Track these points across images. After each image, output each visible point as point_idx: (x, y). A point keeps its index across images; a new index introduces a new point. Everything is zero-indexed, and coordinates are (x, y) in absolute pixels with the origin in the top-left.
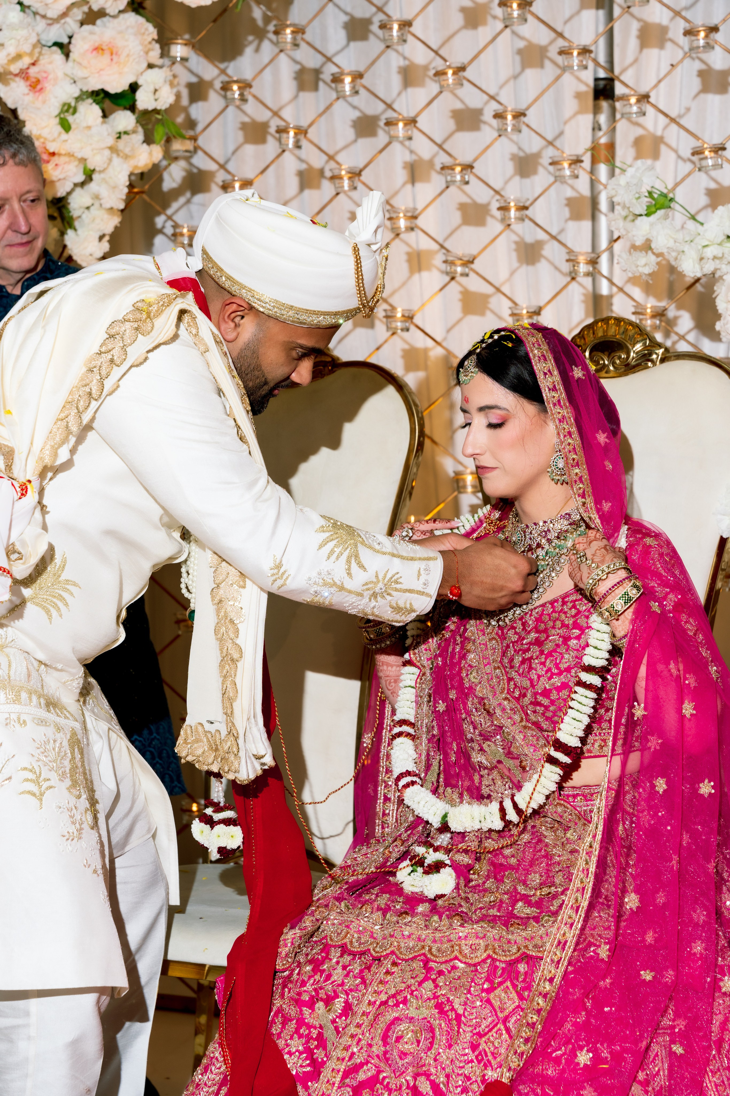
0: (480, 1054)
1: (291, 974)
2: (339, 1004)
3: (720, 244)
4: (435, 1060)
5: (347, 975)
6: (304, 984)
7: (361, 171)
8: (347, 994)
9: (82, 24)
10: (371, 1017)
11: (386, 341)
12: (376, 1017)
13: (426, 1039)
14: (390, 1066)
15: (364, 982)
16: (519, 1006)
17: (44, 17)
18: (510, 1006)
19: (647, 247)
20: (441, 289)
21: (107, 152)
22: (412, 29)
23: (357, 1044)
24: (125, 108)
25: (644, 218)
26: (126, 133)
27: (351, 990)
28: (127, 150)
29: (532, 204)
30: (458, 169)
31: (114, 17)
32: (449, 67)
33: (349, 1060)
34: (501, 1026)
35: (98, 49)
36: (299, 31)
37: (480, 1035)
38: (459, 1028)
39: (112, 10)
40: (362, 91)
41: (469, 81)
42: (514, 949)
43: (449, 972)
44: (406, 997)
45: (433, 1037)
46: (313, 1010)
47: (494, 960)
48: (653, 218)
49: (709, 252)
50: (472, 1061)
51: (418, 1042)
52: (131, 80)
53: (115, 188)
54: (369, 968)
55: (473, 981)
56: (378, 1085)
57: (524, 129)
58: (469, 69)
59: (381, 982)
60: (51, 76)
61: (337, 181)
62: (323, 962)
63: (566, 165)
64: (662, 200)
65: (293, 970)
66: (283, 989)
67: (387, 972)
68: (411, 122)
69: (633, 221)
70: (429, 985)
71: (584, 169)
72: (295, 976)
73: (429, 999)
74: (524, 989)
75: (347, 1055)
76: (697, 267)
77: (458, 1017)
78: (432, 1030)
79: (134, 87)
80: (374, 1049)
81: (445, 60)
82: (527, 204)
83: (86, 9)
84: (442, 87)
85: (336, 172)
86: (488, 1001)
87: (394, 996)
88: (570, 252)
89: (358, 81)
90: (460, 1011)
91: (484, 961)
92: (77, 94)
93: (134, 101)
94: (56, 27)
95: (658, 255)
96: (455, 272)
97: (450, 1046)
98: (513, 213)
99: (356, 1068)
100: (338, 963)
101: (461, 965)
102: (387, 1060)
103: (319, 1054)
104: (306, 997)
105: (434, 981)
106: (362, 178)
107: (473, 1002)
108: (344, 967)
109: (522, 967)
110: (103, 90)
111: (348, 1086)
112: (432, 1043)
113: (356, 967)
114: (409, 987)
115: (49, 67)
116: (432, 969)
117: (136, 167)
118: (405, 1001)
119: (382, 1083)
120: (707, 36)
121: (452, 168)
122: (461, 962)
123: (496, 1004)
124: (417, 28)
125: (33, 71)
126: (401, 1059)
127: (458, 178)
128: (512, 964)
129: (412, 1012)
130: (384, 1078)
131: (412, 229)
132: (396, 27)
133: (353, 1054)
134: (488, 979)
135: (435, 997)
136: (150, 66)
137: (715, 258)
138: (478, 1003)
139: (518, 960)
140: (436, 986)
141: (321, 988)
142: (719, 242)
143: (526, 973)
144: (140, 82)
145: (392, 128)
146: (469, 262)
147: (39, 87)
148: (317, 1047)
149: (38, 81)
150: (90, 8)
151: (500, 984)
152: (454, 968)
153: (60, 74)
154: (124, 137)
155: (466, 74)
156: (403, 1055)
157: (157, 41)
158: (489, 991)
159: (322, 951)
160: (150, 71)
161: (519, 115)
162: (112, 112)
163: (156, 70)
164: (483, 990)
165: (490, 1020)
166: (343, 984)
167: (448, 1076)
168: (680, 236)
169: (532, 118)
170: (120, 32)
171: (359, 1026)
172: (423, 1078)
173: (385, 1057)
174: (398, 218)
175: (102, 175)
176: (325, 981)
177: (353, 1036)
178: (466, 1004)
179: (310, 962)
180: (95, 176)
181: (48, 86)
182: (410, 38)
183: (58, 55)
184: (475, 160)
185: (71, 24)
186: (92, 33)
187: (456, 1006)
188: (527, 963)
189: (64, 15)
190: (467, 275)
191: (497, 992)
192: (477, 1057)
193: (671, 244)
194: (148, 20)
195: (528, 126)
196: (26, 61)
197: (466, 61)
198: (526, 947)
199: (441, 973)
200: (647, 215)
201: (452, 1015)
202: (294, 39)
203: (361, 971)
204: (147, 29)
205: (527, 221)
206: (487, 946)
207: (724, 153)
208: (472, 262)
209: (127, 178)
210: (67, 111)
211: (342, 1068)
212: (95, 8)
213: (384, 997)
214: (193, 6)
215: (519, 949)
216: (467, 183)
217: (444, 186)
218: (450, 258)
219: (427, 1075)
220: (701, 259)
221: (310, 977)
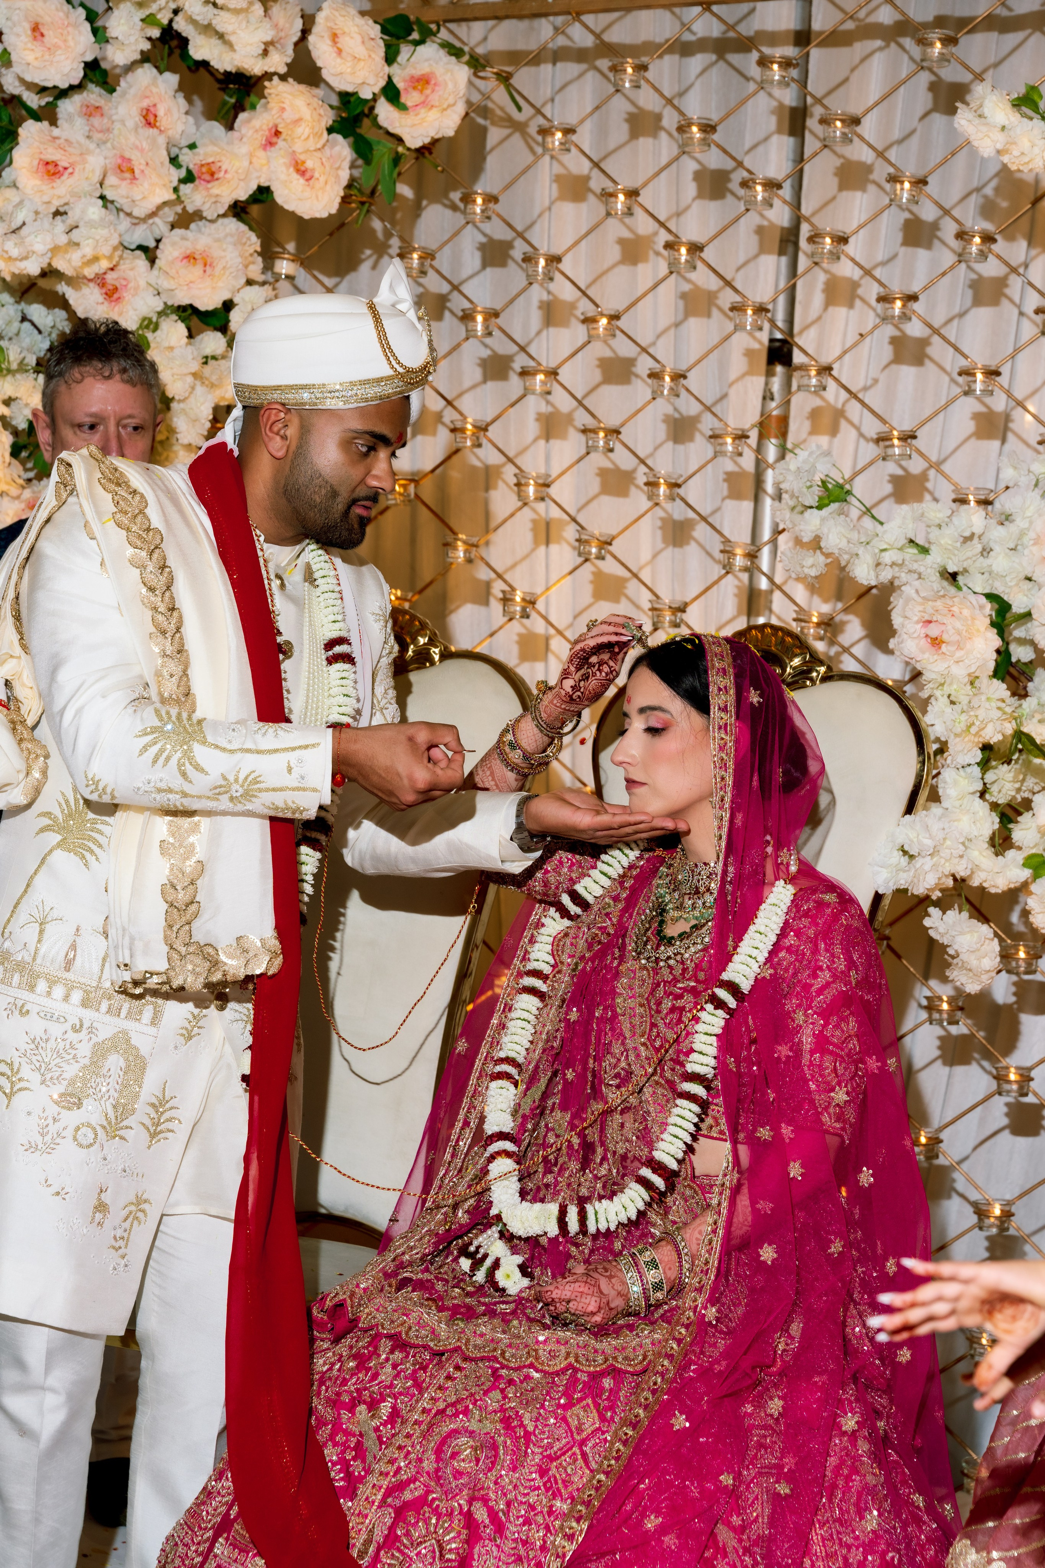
0: (549, 1480)
1: (330, 1369)
2: (385, 1409)
3: (901, 549)
4: (496, 1483)
5: (397, 1376)
6: (345, 1382)
7: (488, 425)
8: (396, 1399)
9: (173, 227)
10: (424, 1427)
11: (501, 628)
12: (431, 1426)
13: (487, 1457)
14: (442, 1486)
15: (418, 1385)
16: (599, 1429)
17: (129, 215)
18: (588, 1429)
19: (816, 544)
20: (571, 573)
21: (190, 379)
22: (560, 266)
23: (405, 1457)
24: (216, 329)
25: (815, 511)
26: (214, 358)
27: (401, 1394)
28: (214, 378)
29: (685, 482)
30: (602, 434)
31: (212, 221)
32: (602, 315)
33: (394, 1475)
34: (576, 1449)
35: (190, 258)
36: (428, 256)
37: (551, 1459)
38: (527, 1447)
39: (209, 214)
40: (496, 333)
41: (623, 332)
42: (600, 1359)
43: (521, 1382)
44: (467, 1407)
45: (496, 1456)
46: (354, 1414)
47: (576, 1370)
48: (825, 512)
49: (887, 558)
50: (538, 1488)
51: (478, 1460)
52: (226, 296)
53: (195, 420)
54: (424, 1368)
55: (548, 1394)
56: (426, 1508)
57: (683, 393)
58: (623, 318)
59: (440, 1388)
60: (131, 285)
61: (459, 435)
62: (369, 1358)
63: (729, 440)
64: (837, 491)
65: (333, 1364)
66: (320, 1387)
67: (449, 1377)
68: (553, 373)
69: (802, 513)
70: (496, 1395)
71: (749, 446)
72: (335, 1373)
73: (495, 1411)
74: (606, 1409)
75: (392, 1469)
76: (872, 573)
77: (527, 1435)
78: (495, 1447)
79: (228, 305)
80: (425, 1464)
81: (597, 306)
82: (680, 481)
83: (179, 209)
84: (590, 336)
85: (459, 425)
86: (564, 1419)
87: (453, 1405)
88: (727, 541)
89: (493, 320)
90: (530, 1428)
91: (564, 1371)
92: (160, 307)
93: (228, 321)
94: (143, 227)
95: (827, 555)
96: (590, 553)
97: (514, 1469)
98: (663, 489)
99: (401, 1486)
100: (387, 1359)
101: (536, 1375)
102: (439, 1478)
103: (357, 1468)
104: (346, 1398)
105: (502, 1391)
106: (489, 434)
107: (546, 1419)
108: (395, 1366)
109: (607, 1383)
110: (191, 306)
111: (390, 1506)
112: (493, 1463)
113: (409, 1367)
114: (472, 1395)
115: (130, 274)
116: (501, 1377)
117: (223, 398)
118: (466, 1412)
119: (430, 1506)
120: (904, 306)
121: (595, 431)
122: (537, 1371)
123: (574, 1423)
124: (566, 265)
125: (110, 277)
126: (455, 1478)
127: (601, 443)
128: (595, 1377)
129: (473, 1425)
130: (434, 1499)
131: (543, 499)
132: (542, 262)
133: (399, 1469)
134: (565, 1394)
135: (502, 1410)
136: (250, 282)
137: (893, 564)
138: (552, 1421)
139: (603, 1374)
140: (505, 1397)
141: (366, 1389)
142: (900, 545)
143: (611, 1390)
144: (236, 300)
145: (527, 378)
146: (606, 543)
147: (116, 296)
148: (354, 1459)
149: (116, 289)
150: (184, 209)
151: (580, 1400)
152: (528, 1377)
153: (142, 283)
154: (212, 362)
155: (619, 323)
156: (458, 1474)
157: (259, 254)
158: (566, 1407)
159: (370, 1344)
160: (248, 288)
161: (679, 376)
162: (201, 332)
163: (256, 288)
164: (559, 1406)
165: (564, 1441)
166: (391, 1386)
167: (509, 1504)
168: (855, 536)
169: (693, 381)
170: (218, 240)
171: (409, 1436)
172: (478, 1505)
173: (437, 1474)
174: (527, 485)
175: (182, 405)
176: (370, 1381)
177: (400, 1448)
178: (537, 1420)
179: (355, 1357)
180: (174, 405)
181: (126, 295)
182: (558, 276)
183: (141, 262)
184: (622, 425)
185: (160, 225)
186: (184, 238)
187: (526, 1422)
188: (614, 1378)
189: (153, 214)
190: (603, 558)
191: (577, 1409)
192: (545, 1484)
193: (843, 544)
194: (251, 229)
195: (688, 390)
196: (104, 264)
197: (621, 308)
198: (615, 1358)
199: (511, 1382)
200: (819, 508)
201: (520, 1432)
202: (422, 265)
203: (415, 1372)
204: (249, 239)
205: (678, 500)
206: (568, 1354)
207: (914, 442)
208: (610, 544)
209: (210, 411)
210: (147, 327)
211: (385, 1483)
212: (190, 209)
213: (441, 1405)
214: (306, 217)
215: (606, 1360)
216: (611, 450)
217: (583, 451)
218: (584, 537)
219: (485, 1500)
220: (878, 564)
221: (352, 1375)
